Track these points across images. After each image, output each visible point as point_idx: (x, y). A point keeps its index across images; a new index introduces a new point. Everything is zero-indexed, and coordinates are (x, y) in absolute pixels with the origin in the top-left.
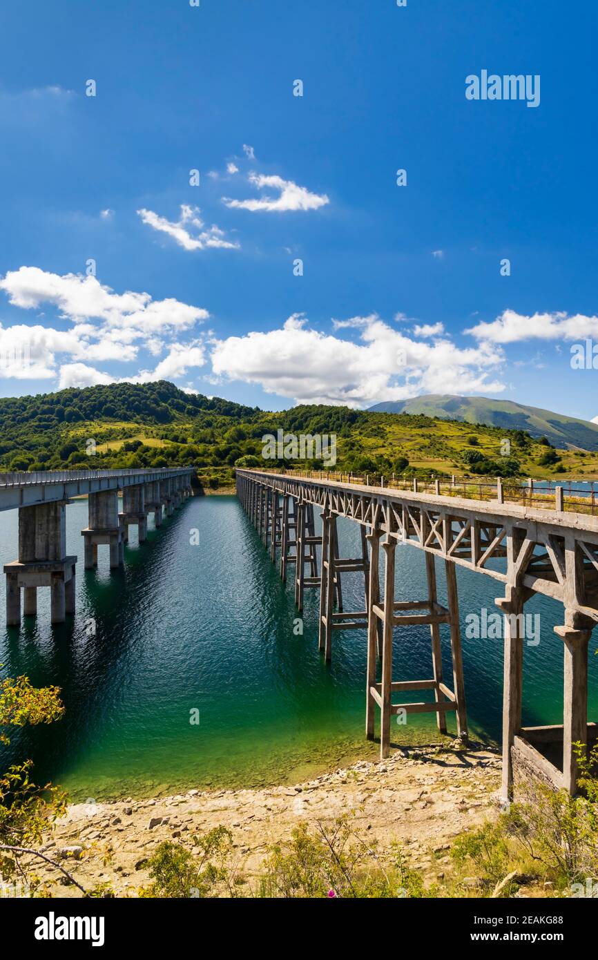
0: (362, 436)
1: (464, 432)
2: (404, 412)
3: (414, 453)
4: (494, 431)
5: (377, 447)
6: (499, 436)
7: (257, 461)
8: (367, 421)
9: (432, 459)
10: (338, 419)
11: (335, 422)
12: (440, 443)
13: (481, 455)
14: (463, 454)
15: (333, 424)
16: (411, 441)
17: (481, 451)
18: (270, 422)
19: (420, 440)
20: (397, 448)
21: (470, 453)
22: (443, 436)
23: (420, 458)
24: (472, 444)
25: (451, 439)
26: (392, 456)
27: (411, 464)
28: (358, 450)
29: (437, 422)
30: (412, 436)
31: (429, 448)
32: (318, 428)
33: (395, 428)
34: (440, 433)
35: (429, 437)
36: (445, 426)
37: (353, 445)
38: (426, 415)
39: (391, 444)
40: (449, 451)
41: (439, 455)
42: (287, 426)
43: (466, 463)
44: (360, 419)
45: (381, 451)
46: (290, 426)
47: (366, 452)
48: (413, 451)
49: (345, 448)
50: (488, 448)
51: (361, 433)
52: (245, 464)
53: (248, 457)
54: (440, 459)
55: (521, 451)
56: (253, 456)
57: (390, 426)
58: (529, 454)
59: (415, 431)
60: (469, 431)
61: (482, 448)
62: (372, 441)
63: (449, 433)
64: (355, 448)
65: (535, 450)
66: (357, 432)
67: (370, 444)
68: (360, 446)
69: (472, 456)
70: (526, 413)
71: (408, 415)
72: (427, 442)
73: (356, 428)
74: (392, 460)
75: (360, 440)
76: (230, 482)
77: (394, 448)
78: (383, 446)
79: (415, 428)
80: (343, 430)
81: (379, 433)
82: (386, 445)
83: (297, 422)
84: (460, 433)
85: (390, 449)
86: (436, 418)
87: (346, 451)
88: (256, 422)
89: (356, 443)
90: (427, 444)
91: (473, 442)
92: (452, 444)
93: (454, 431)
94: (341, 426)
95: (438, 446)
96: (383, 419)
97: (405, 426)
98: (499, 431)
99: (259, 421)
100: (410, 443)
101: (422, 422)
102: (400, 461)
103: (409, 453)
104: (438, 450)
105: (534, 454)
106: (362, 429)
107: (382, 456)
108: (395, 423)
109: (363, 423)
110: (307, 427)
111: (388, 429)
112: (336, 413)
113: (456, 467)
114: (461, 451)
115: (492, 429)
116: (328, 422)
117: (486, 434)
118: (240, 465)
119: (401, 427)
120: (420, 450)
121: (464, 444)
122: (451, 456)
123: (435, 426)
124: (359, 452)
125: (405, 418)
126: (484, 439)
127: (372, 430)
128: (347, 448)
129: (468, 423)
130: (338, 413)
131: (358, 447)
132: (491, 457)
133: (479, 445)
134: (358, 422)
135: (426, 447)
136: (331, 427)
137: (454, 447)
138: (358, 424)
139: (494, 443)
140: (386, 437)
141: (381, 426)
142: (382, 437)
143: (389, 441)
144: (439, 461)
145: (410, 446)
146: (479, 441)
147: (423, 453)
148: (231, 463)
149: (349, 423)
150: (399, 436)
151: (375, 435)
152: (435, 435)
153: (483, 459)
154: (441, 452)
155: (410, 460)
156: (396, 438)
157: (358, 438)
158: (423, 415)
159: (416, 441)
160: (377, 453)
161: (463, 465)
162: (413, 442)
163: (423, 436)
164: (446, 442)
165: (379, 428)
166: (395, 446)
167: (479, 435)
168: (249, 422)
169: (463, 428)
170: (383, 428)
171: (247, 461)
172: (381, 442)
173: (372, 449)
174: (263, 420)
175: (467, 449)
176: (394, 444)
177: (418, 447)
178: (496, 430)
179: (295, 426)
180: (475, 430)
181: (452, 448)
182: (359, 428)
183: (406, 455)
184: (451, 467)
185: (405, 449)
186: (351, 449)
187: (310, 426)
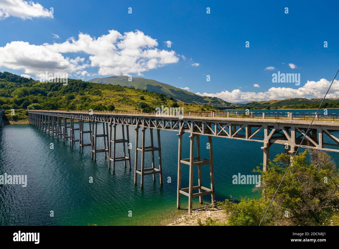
0: (90, 94)
1: (138, 94)
2: (110, 84)
3: (116, 103)
4: (151, 93)
5: (98, 100)
6: (153, 96)
7: (40, 107)
8: (92, 87)
9: (125, 106)
10: (77, 86)
11: (75, 87)
12: (128, 99)
13: (147, 104)
14: (138, 104)
15: (75, 88)
16: (114, 97)
17: (146, 102)
18: (39, 86)
19: (118, 97)
20: (108, 100)
21: (141, 103)
22: (129, 95)
23: (119, 106)
24: (141, 99)
25: (132, 97)
26: (106, 104)
27: (116, 108)
28: (88, 101)
29: (126, 89)
30: (115, 95)
31: (123, 101)
32: (66, 90)
33: (106, 91)
34: (127, 94)
35: (122, 96)
36: (129, 91)
37: (86, 99)
38: (120, 85)
39: (105, 99)
40: (132, 102)
41: (128, 104)
42: (49, 89)
43: (140, 108)
44: (88, 87)
45: (100, 102)
46: (51, 88)
47: (93, 102)
48: (115, 102)
49: (82, 100)
50: (149, 101)
51: (89, 93)
52: (33, 108)
53: (35, 104)
54: (128, 106)
55: (162, 103)
56: (38, 104)
57: (104, 90)
58: (166, 104)
59: (116, 93)
60: (140, 93)
61: (146, 101)
62: (95, 97)
63: (131, 94)
64: (87, 100)
65: (168, 102)
66: (87, 93)
67: (94, 98)
68: (89, 99)
69: (143, 105)
70: (161, 86)
71: (112, 85)
72: (121, 98)
73: (86, 91)
74: (106, 106)
75: (89, 97)
76: (25, 117)
77: (106, 101)
78: (101, 100)
79: (116, 91)
80: (80, 92)
81: (98, 93)
82: (102, 99)
83: (54, 87)
84: (136, 94)
85: (104, 101)
86: (125, 87)
87: (82, 102)
88: (31, 86)
89: (87, 98)
90: (122, 99)
91: (142, 98)
92: (133, 99)
93: (133, 93)
94: (78, 89)
95: (127, 100)
96: (100, 87)
97: (111, 90)
98: (153, 94)
99: (33, 85)
100: (113, 99)
101: (119, 89)
102: (111, 107)
103: (114, 103)
104: (127, 102)
105: (168, 104)
106: (90, 91)
107: (101, 104)
108: (106, 89)
109: (90, 88)
110: (60, 89)
111: (103, 92)
112: (76, 83)
113: (136, 109)
114: (137, 102)
115: (150, 93)
116: (72, 87)
117: (147, 95)
118: (30, 109)
119: (109, 91)
120: (119, 102)
121: (138, 99)
122: (133, 104)
123: (125, 91)
124: (89, 102)
125: (110, 87)
126: (147, 97)
127: (95, 92)
128: (83, 100)
129: (139, 90)
130: (77, 83)
131: (88, 100)
132: (150, 105)
133: (144, 100)
134: (87, 88)
135: (121, 100)
136: (73, 90)
137: (134, 100)
138: (88, 89)
139: (151, 99)
140: (102, 96)
141: (99, 90)
142: (100, 95)
143: (104, 97)
144: (128, 107)
145: (114, 100)
146: (145, 98)
147: (120, 103)
148: (25, 107)
149: (83, 88)
150: (109, 95)
151: (97, 94)
152: (125, 95)
153: (147, 106)
154: (129, 103)
155: (115, 106)
156: (107, 96)
157: (88, 96)
158: (119, 85)
159: (117, 98)
160: (98, 103)
161: (139, 109)
162: (115, 98)
163: (119, 95)
164: (130, 98)
165: (98, 91)
166: (106, 100)
167: (145, 95)
168: (27, 86)
169: (137, 92)
170: (100, 91)
171: (34, 106)
172: (100, 98)
173: (95, 101)
174: (35, 85)
175: (140, 101)
176: (106, 99)
177: (117, 100)
178: (152, 93)
179: (53, 89)
180: (143, 93)
181: (133, 101)
182: (88, 90)
183: (113, 104)
184: (134, 110)
185: (112, 101)
186: (85, 101)
187: (62, 89)
